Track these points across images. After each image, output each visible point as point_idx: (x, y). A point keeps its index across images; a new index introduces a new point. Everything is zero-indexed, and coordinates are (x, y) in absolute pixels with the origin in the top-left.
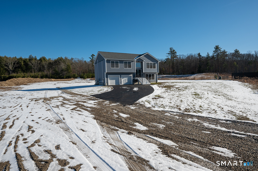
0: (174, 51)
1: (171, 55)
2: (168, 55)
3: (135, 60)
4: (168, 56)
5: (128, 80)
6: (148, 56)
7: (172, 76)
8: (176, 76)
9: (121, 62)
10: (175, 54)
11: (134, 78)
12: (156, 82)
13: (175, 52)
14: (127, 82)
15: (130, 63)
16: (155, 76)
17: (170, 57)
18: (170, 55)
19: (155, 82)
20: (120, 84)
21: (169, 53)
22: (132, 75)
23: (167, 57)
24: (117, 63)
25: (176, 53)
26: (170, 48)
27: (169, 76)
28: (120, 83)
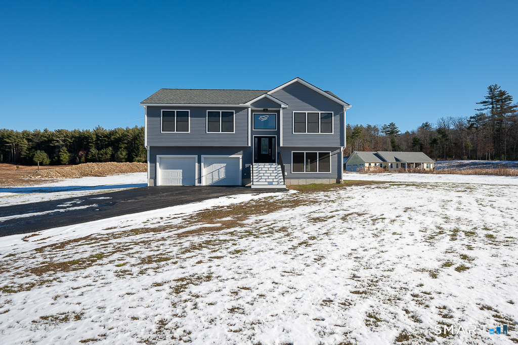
0: (502, 93)
1: (493, 107)
2: (484, 107)
3: (248, 104)
4: (481, 110)
5: (227, 172)
6: (299, 91)
7: (489, 164)
8: (504, 162)
9: (198, 112)
10: (505, 101)
11: (247, 166)
12: (338, 182)
13: (505, 99)
14: (223, 176)
15: (228, 116)
16: (333, 159)
17: (487, 112)
18: (491, 106)
19: (334, 181)
20: (197, 184)
21: (485, 102)
22: (241, 156)
23: (478, 112)
24: (183, 115)
25: (509, 98)
26: (490, 88)
27: (479, 164)
28: (197, 181)
